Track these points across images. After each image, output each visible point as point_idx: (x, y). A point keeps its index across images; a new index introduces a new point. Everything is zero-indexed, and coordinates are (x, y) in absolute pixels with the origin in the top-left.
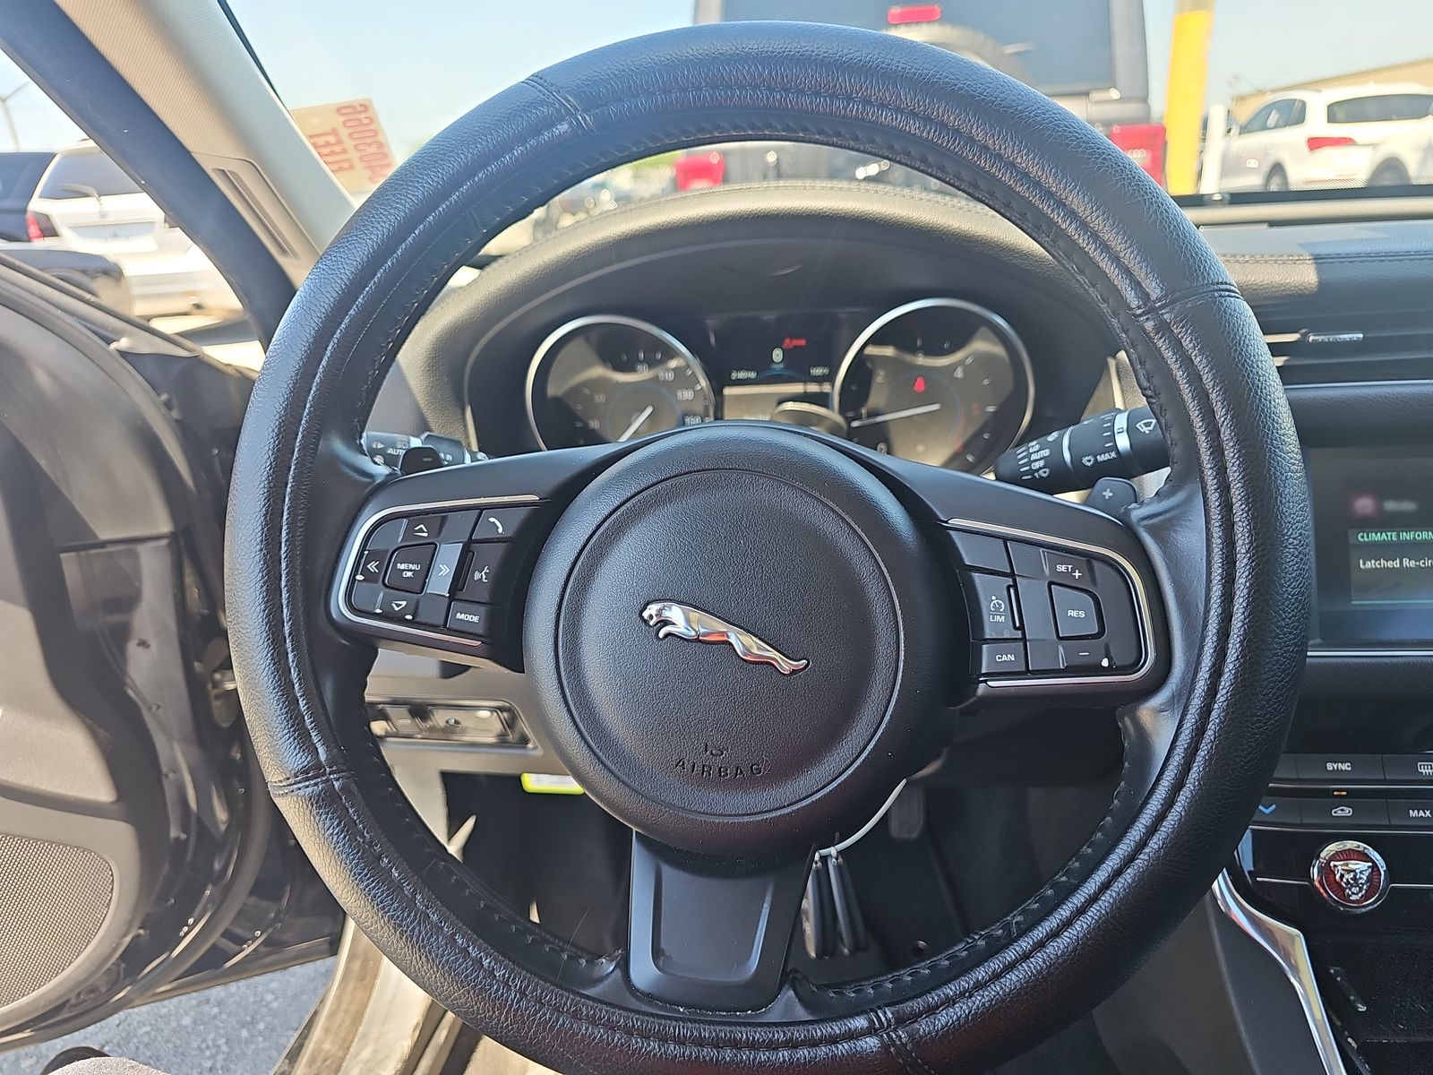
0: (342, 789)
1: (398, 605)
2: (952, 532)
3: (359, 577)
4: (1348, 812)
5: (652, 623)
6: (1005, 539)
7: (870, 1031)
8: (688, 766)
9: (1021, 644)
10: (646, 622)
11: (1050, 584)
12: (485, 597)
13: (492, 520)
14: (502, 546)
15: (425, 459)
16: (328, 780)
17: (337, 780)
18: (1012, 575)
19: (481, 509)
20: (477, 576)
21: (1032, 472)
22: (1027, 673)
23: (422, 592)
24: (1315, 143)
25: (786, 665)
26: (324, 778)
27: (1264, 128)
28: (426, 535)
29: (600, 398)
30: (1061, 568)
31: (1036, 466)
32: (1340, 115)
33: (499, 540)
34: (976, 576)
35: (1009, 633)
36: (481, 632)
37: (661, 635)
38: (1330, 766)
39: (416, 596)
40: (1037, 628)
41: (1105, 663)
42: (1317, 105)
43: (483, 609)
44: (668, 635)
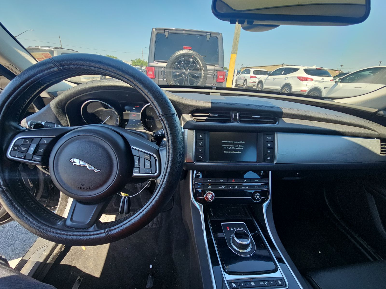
0: (5, 190)
1: (21, 155)
2: (132, 149)
3: (12, 150)
4: (210, 187)
5: (72, 162)
6: (139, 151)
7: (104, 232)
8: (78, 187)
9: (139, 168)
10: (71, 162)
11: (145, 159)
12: (42, 154)
13: (44, 140)
14: (46, 145)
15: (39, 126)
16: (3, 188)
17: (4, 188)
18: (139, 157)
19: (42, 138)
20: (40, 150)
21: (159, 135)
22: (140, 173)
23: (26, 153)
24: (251, 77)
25: (96, 171)
26: (2, 188)
27: (244, 74)
28: (28, 142)
29: (101, 113)
30: (146, 156)
31: (160, 134)
32: (255, 73)
33: (46, 144)
34: (134, 156)
35: (138, 166)
36: (40, 161)
37: (73, 164)
38: (208, 180)
39: (26, 154)
40: (142, 166)
41: (150, 172)
42: (252, 70)
43: (41, 157)
44: (75, 164)
